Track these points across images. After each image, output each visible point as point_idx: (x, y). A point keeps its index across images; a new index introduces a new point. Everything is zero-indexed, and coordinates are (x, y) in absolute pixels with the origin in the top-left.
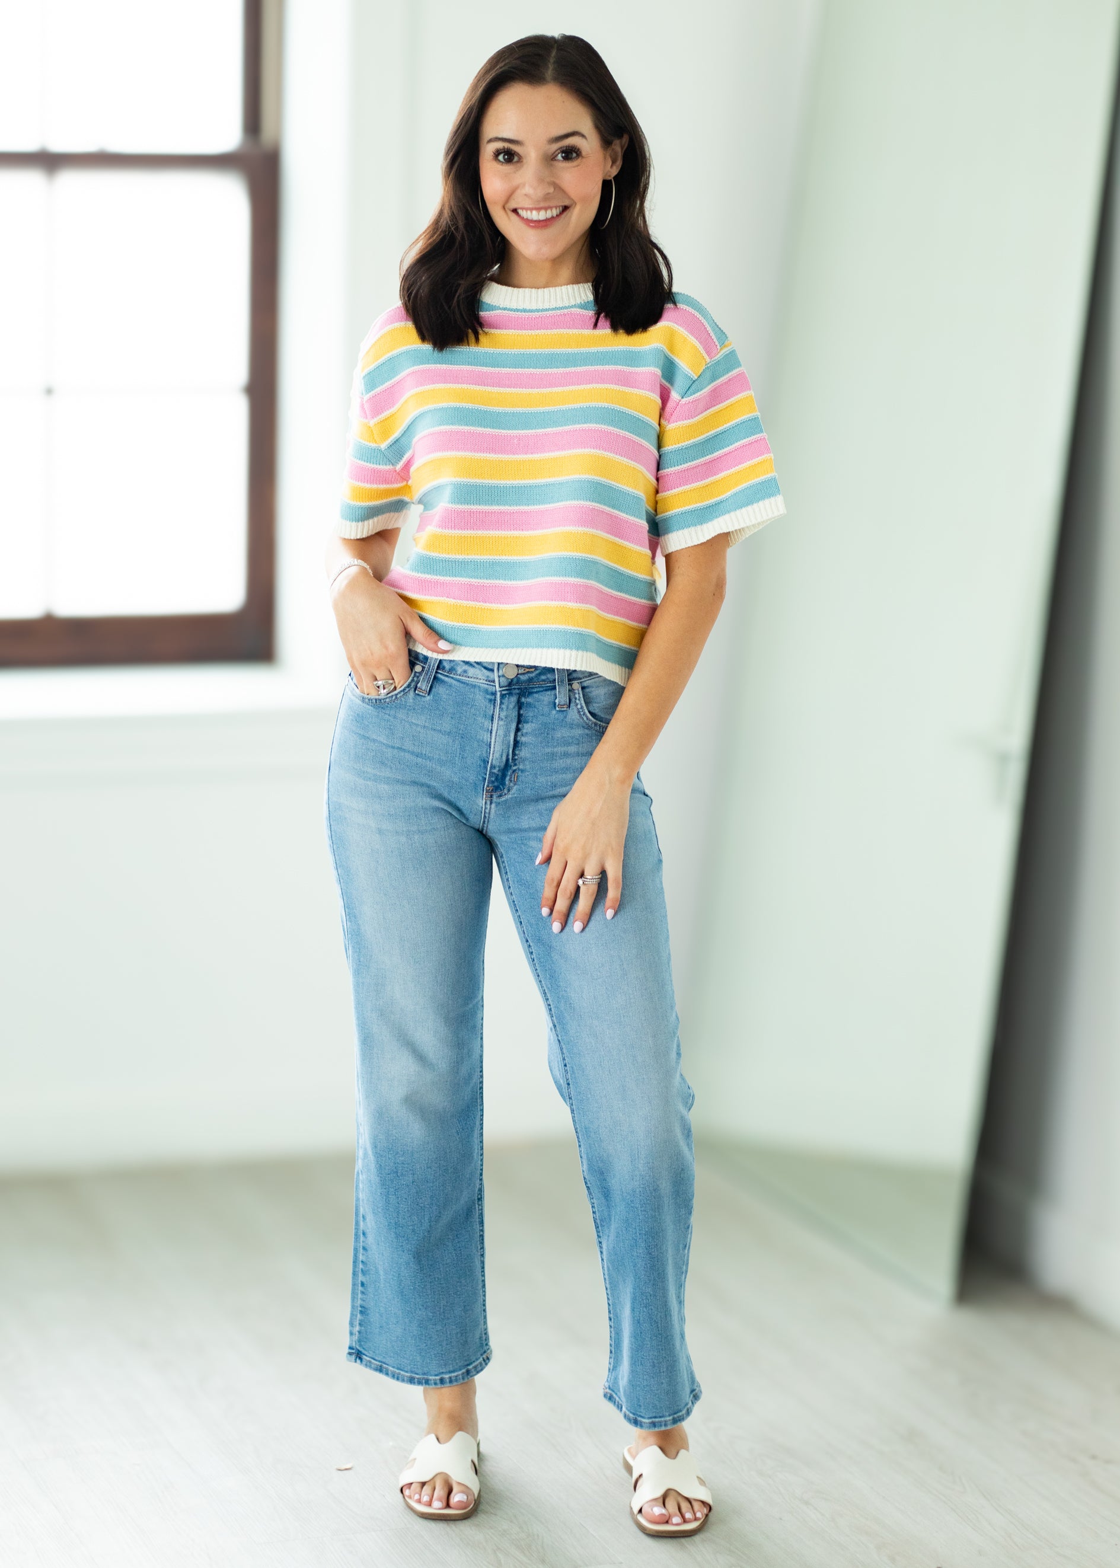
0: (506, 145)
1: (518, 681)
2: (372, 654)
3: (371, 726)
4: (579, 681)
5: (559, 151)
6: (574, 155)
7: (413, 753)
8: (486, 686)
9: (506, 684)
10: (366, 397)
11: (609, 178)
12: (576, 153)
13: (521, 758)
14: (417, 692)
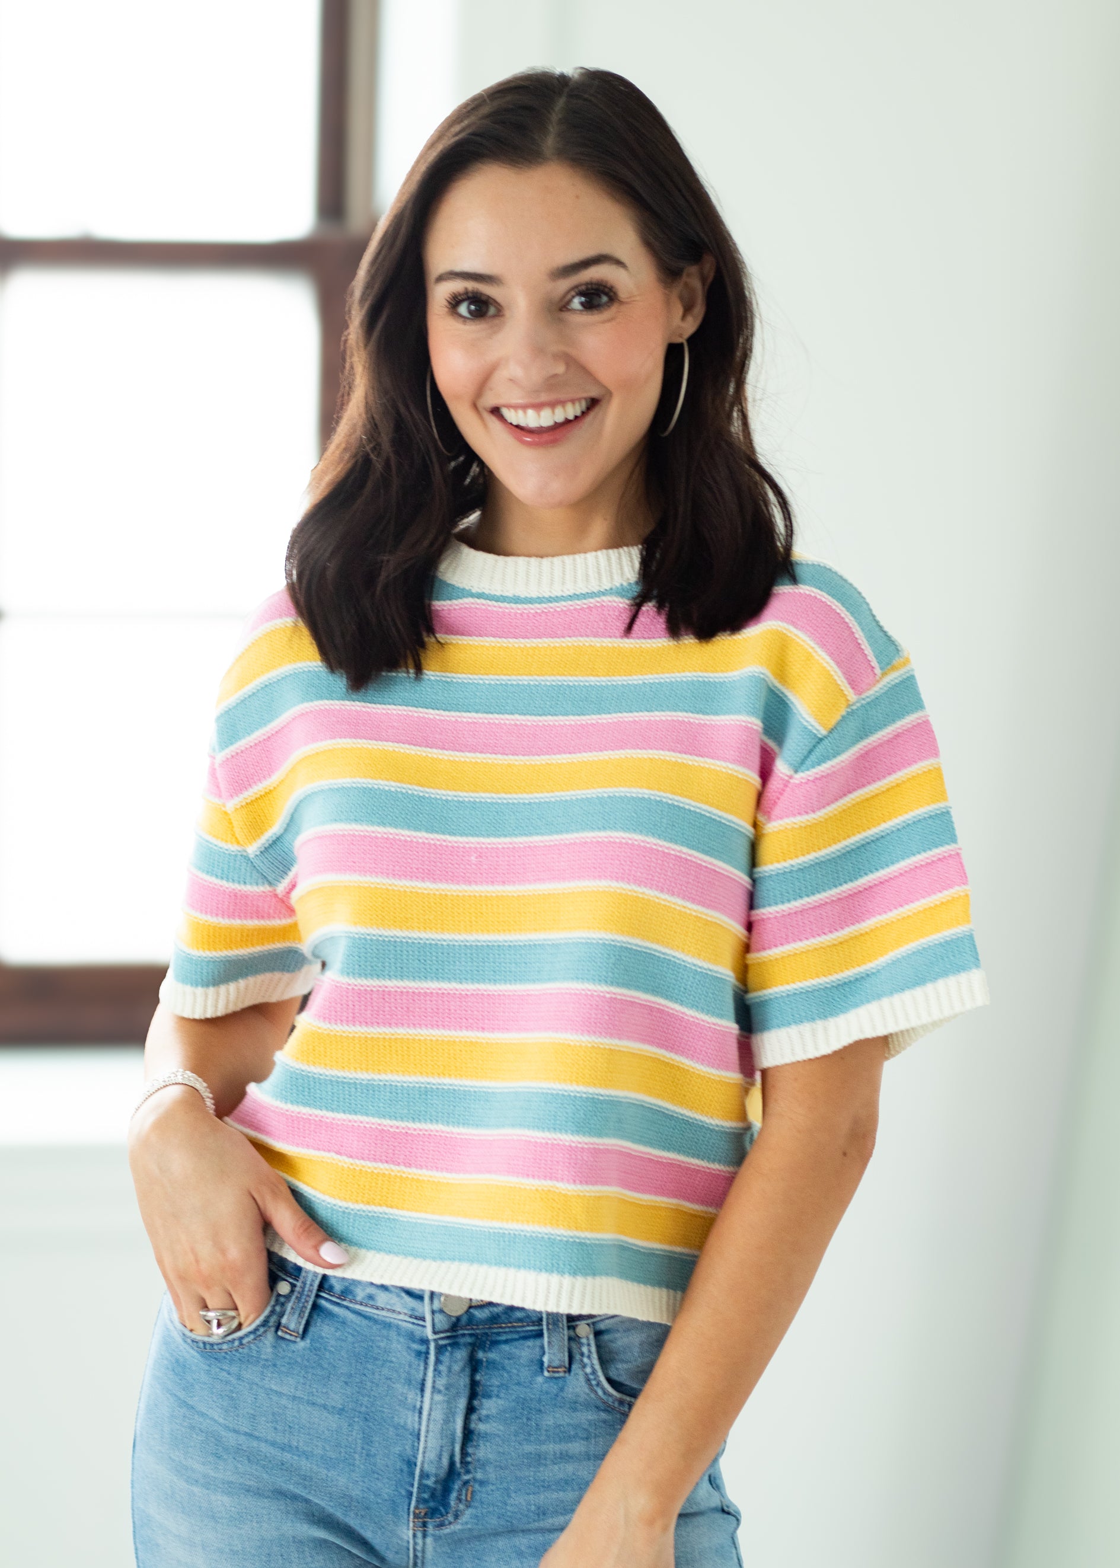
0: (471, 285)
1: (471, 1321)
2: (197, 1261)
3: (197, 1387)
4: (590, 1321)
5: (573, 293)
6: (605, 299)
7: (273, 1444)
8: (411, 1326)
9: (446, 1327)
10: (221, 756)
11: (679, 340)
12: (606, 294)
13: (479, 1460)
14: (280, 1333)
